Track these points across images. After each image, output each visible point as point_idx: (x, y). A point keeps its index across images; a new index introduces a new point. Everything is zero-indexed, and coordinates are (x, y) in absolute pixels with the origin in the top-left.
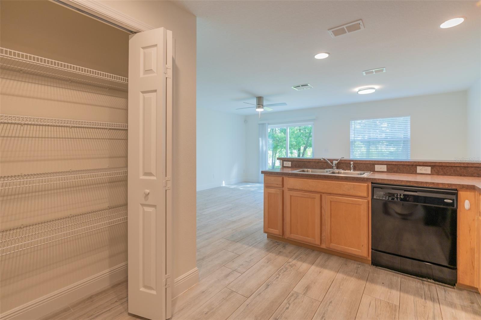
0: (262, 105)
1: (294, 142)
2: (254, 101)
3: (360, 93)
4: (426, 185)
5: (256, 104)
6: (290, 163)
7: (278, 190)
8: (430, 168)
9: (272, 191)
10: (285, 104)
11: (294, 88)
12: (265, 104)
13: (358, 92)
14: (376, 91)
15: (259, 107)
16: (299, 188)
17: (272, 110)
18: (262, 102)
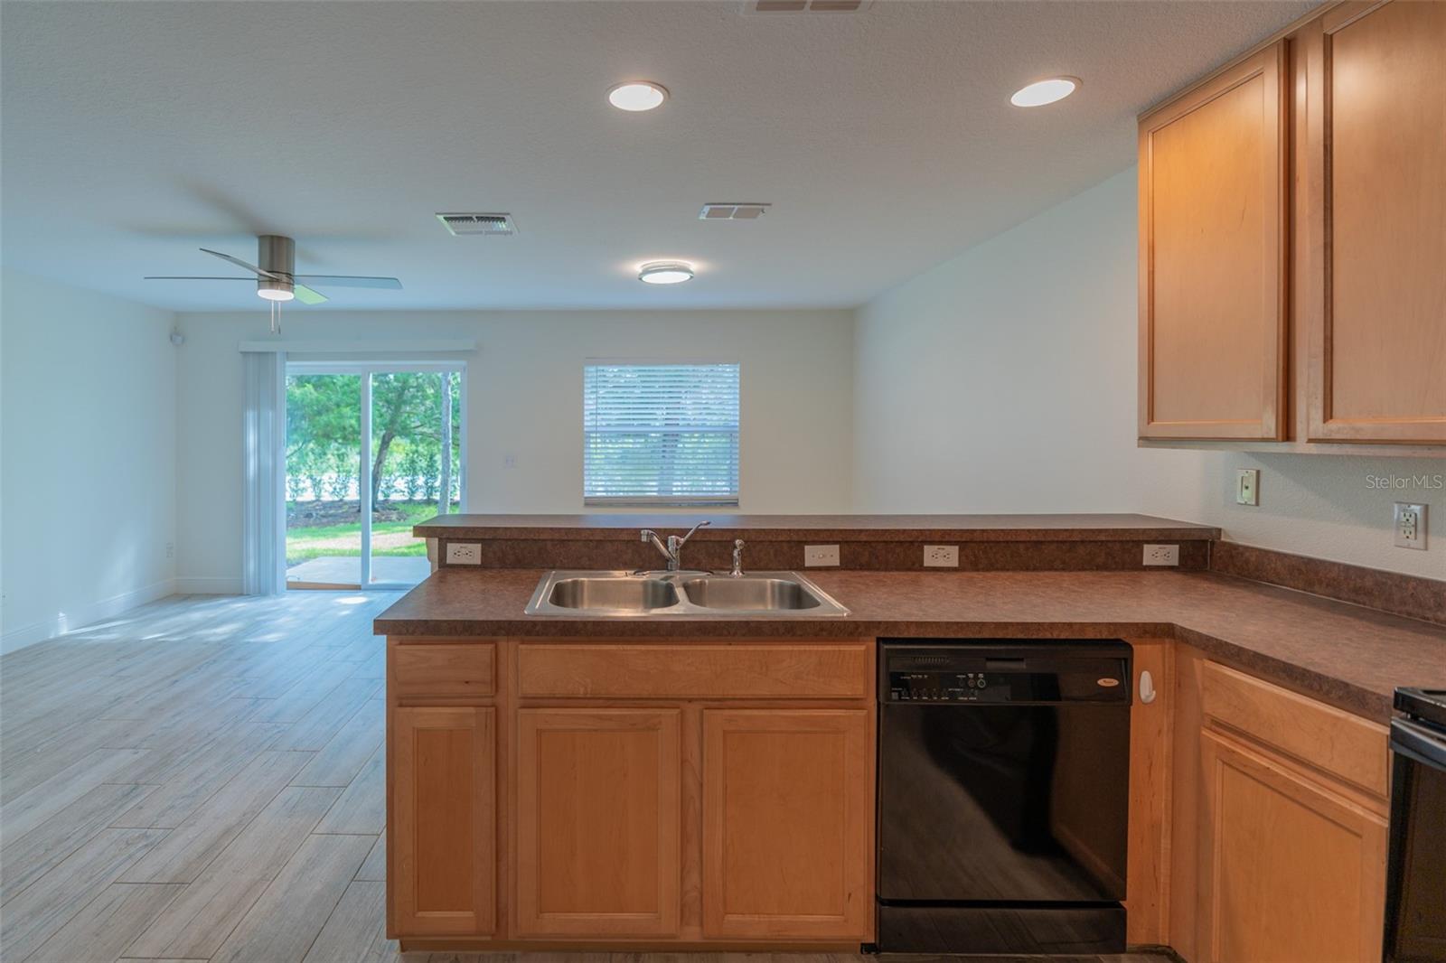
0: (289, 275)
1: (351, 418)
2: (250, 252)
3: (648, 279)
4: (1052, 634)
5: (256, 264)
6: (476, 548)
7: (472, 710)
8: (954, 550)
9: (436, 717)
10: (393, 282)
11: (445, 222)
12: (299, 269)
13: (641, 274)
14: (691, 277)
15: (273, 283)
16: (582, 690)
17: (324, 300)
18: (289, 261)
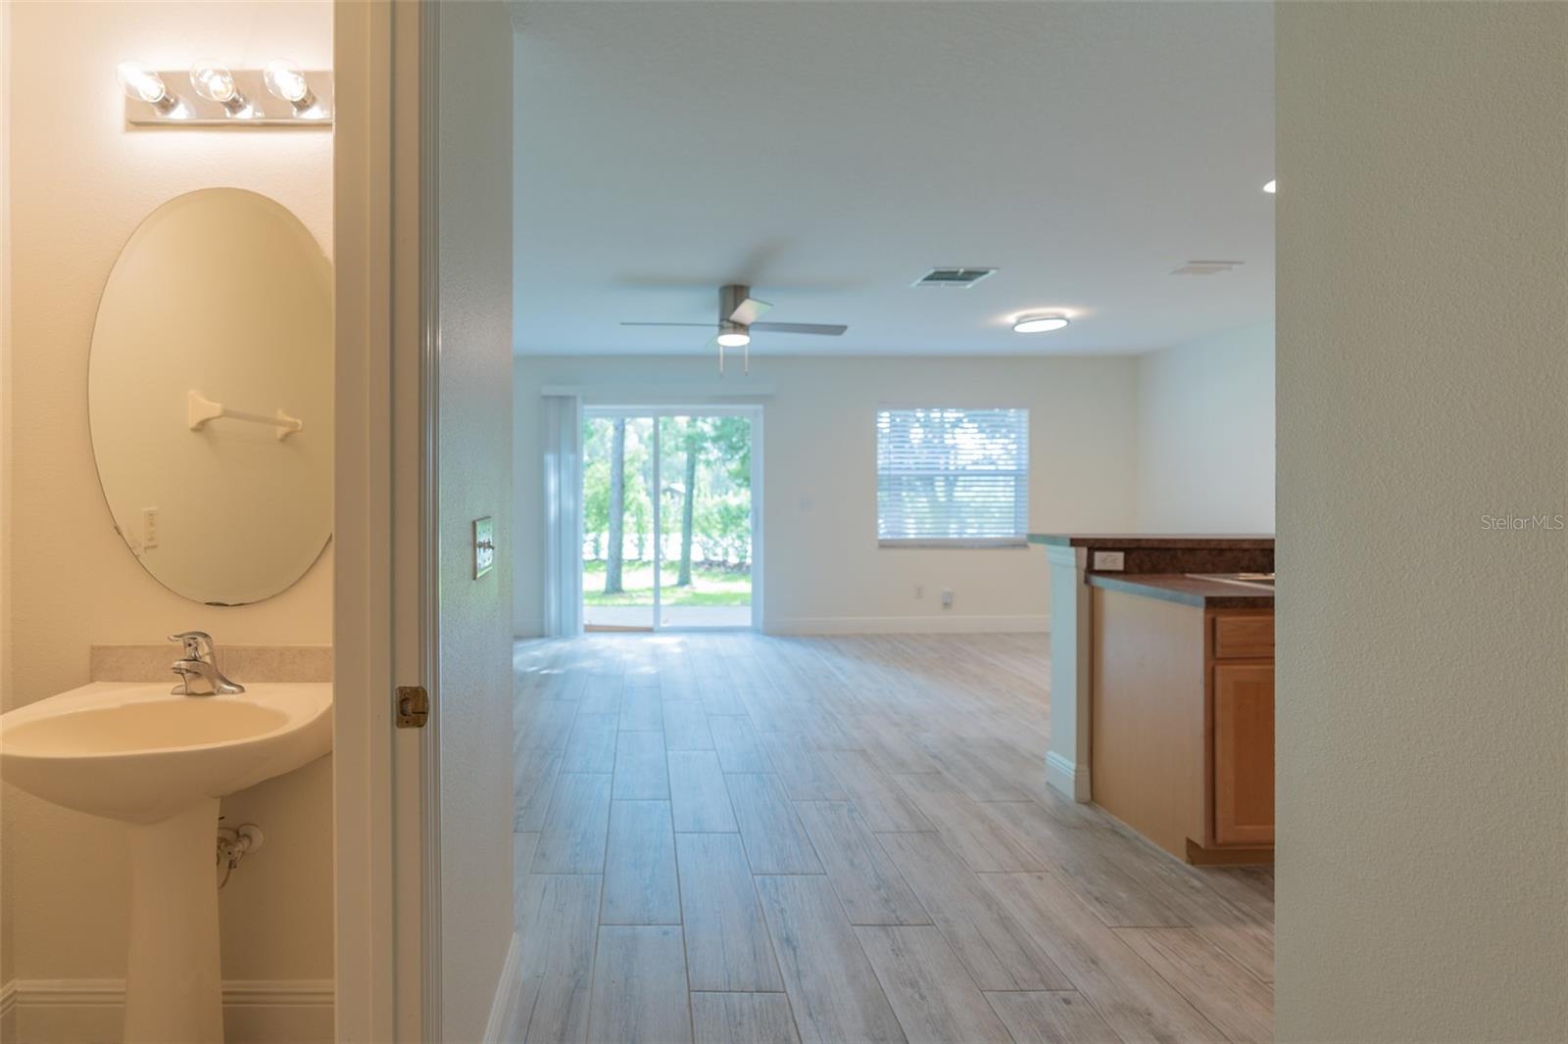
3: (1020, 328)
6: (1120, 556)
